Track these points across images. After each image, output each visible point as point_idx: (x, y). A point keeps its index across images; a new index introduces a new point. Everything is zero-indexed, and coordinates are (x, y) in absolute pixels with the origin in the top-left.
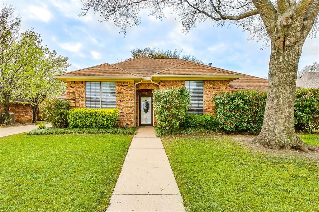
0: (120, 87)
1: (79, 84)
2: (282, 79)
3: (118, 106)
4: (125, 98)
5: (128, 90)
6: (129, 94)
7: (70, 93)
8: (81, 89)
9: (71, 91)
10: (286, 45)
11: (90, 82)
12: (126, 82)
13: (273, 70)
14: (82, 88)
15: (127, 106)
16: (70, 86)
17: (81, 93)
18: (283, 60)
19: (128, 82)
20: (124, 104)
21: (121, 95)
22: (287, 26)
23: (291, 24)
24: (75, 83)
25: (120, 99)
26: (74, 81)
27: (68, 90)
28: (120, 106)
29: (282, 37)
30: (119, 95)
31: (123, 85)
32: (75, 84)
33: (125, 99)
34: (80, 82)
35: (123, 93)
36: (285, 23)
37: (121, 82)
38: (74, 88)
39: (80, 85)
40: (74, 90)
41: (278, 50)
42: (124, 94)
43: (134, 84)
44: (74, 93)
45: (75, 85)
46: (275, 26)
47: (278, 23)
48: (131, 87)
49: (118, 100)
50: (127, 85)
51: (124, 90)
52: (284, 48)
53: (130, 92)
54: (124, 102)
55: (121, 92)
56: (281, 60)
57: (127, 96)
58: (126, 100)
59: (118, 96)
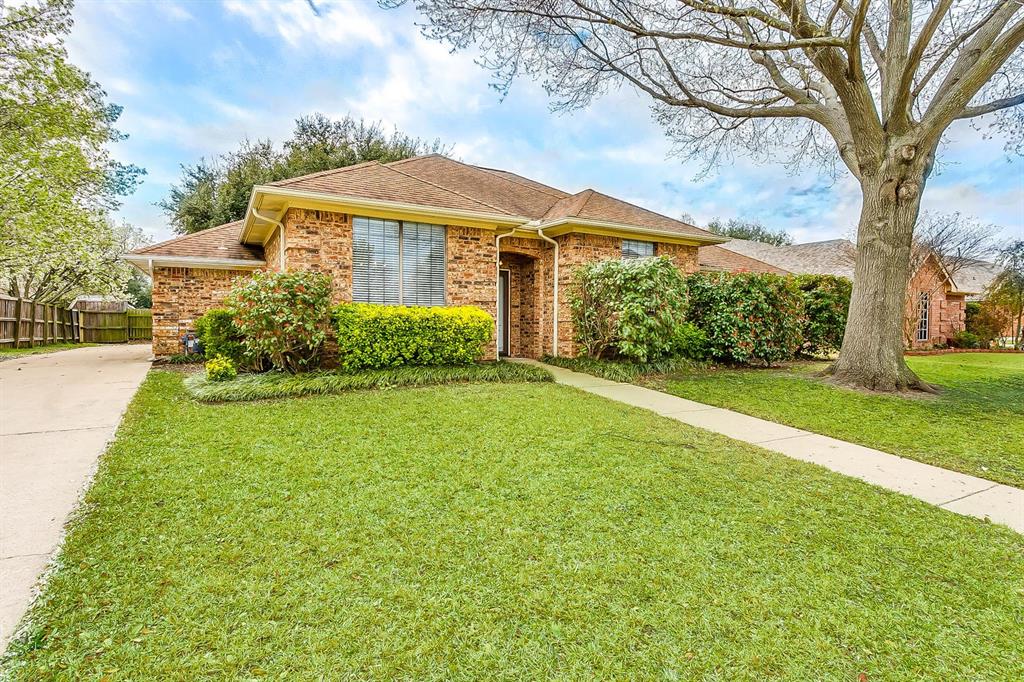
0: (458, 242)
1: (333, 223)
2: (894, 257)
3: (454, 299)
4: (472, 275)
5: (480, 252)
6: (483, 266)
7: (303, 252)
8: (340, 240)
9: (305, 243)
10: (900, 195)
11: (369, 218)
12: (475, 229)
13: (874, 240)
14: (345, 236)
15: (477, 299)
16: (303, 228)
17: (340, 253)
18: (895, 223)
19: (479, 230)
20: (468, 295)
21: (461, 267)
22: (907, 162)
23: (914, 158)
24: (318, 217)
25: (459, 279)
26: (317, 212)
27: (295, 240)
28: (458, 299)
29: (896, 179)
30: (455, 266)
31: (467, 238)
32: (318, 223)
33: (471, 279)
34: (337, 214)
35: (467, 262)
36: (906, 156)
37: (461, 228)
38: (316, 233)
39: (338, 226)
40: (316, 239)
41: (886, 202)
42: (470, 264)
43: (496, 236)
44: (315, 251)
45: (318, 225)
46: (885, 156)
47: (891, 151)
48: (490, 244)
49: (454, 282)
50: (478, 239)
51: (471, 251)
52: (897, 200)
53: (487, 259)
54: (471, 287)
55: (461, 258)
56: (891, 222)
57: (479, 271)
58: (476, 283)
59: (454, 270)
